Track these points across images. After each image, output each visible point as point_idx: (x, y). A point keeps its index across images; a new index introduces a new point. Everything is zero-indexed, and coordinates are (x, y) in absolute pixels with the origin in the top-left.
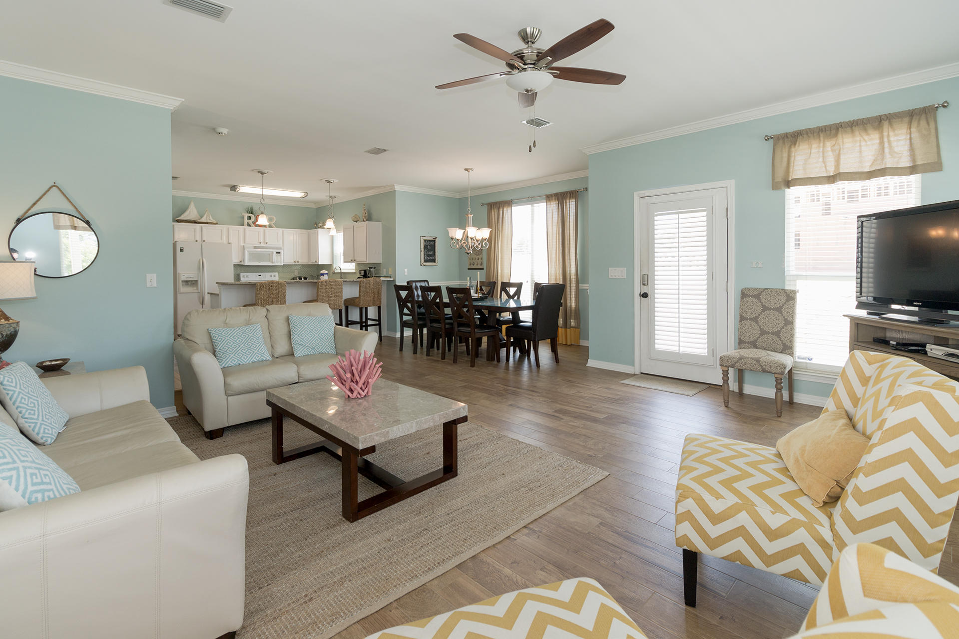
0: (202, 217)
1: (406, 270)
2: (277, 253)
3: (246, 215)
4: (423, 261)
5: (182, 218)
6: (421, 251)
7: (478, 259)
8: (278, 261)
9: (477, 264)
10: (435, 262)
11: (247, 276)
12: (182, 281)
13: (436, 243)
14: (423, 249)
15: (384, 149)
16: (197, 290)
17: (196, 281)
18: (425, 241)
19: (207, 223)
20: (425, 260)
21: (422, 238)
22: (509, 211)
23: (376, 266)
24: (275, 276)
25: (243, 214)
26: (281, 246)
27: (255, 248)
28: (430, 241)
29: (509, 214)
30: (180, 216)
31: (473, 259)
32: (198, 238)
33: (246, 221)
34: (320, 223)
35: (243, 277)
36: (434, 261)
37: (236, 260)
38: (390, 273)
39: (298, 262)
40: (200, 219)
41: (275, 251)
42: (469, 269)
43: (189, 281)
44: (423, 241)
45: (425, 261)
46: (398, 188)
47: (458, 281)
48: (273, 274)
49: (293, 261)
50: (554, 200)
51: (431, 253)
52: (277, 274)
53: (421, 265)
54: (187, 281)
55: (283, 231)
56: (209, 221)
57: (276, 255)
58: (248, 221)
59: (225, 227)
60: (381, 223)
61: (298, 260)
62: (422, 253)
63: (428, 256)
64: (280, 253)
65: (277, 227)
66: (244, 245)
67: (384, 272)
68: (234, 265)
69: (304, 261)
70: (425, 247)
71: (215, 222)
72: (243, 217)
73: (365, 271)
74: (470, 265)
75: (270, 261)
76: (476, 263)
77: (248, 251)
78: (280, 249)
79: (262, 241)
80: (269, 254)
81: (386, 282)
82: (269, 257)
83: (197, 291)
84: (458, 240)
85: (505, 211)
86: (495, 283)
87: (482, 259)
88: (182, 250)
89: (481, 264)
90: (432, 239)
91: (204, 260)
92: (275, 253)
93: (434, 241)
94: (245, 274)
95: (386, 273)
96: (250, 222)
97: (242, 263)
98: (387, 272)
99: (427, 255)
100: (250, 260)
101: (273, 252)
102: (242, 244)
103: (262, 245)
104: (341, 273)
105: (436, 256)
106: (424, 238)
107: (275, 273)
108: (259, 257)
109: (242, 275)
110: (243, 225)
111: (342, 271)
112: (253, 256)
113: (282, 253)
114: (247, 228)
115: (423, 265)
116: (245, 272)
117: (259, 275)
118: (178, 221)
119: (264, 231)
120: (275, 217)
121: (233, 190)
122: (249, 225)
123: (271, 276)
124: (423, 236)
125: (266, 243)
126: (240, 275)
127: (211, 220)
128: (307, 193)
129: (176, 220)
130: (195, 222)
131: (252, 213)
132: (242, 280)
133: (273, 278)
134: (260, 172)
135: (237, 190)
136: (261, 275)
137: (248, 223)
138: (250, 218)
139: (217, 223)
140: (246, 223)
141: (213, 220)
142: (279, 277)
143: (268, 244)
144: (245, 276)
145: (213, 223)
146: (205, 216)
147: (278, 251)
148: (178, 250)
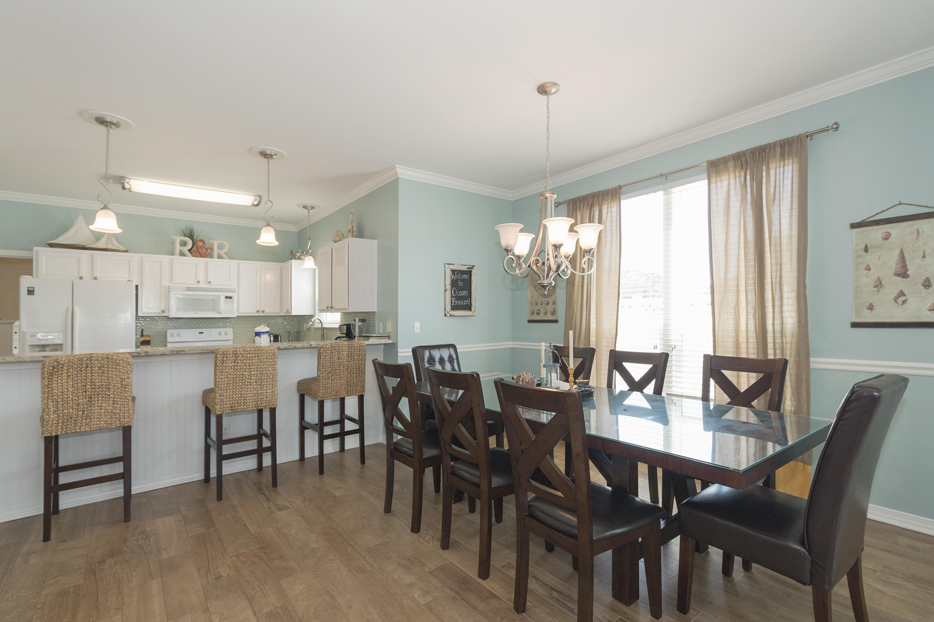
0: (98, 240)
1: (417, 325)
2: (227, 297)
3: (179, 239)
4: (449, 307)
5: (60, 240)
6: (446, 290)
7: (548, 304)
8: (226, 310)
9: (546, 313)
10: (470, 309)
11: (178, 335)
13: (473, 277)
14: (448, 287)
17: (61, 345)
18: (453, 271)
19: (105, 250)
20: (452, 306)
21: (447, 266)
22: (614, 209)
23: (366, 318)
24: (226, 334)
25: (173, 238)
26: (235, 287)
27: (189, 289)
28: (462, 272)
29: (614, 214)
30: (57, 237)
31: (537, 304)
32: (85, 273)
33: (178, 248)
34: (298, 252)
35: (172, 335)
36: (469, 307)
37: (155, 310)
38: (389, 329)
39: (263, 311)
40: (95, 243)
41: (222, 295)
42: (530, 321)
44: (449, 273)
45: (454, 308)
46: (403, 172)
47: (511, 343)
48: (223, 330)
49: (254, 311)
50: (731, 170)
51: (464, 293)
52: (229, 330)
53: (446, 315)
55: (239, 264)
56: (110, 247)
57: (225, 302)
58: (182, 248)
59: (137, 257)
60: (376, 241)
61: (263, 309)
62: (448, 293)
63: (459, 298)
64: (231, 298)
65: (230, 258)
66: (170, 285)
67: (379, 328)
69: (272, 310)
70: (454, 283)
71: (122, 248)
72: (173, 243)
73: (349, 327)
74: (533, 314)
75: (214, 311)
76: (542, 311)
77: (176, 295)
78: (233, 291)
79: (201, 278)
80: (214, 300)
81: (383, 346)
82: (213, 304)
84: (519, 257)
85: (604, 211)
86: (593, 351)
87: (554, 303)
88: (31, 292)
89: (554, 312)
90: (465, 268)
91: (77, 309)
92: (223, 298)
93: (469, 273)
94: (175, 332)
95: (383, 331)
96: (185, 249)
97: (166, 314)
98: (385, 329)
99: (456, 297)
100: (180, 309)
101: (219, 296)
102: (166, 283)
103: (203, 285)
104: (323, 329)
105: (473, 299)
106: (454, 268)
107: (226, 329)
108: (195, 303)
109: (169, 332)
110: (173, 254)
111: (324, 326)
112: (185, 302)
113: (235, 298)
114: (177, 258)
115: (449, 315)
116: (174, 328)
117: (200, 333)
118: (52, 245)
119: (207, 263)
120: (226, 244)
121: (124, 188)
122: (182, 254)
123: (220, 334)
124: (448, 264)
125: (209, 283)
126: (166, 332)
127: (115, 246)
128: (260, 197)
129: (48, 244)
130: (84, 248)
131: (191, 236)
132: (170, 341)
133: (224, 337)
134: (101, 121)
135: (127, 186)
136: (202, 333)
137: (180, 251)
138: (184, 244)
139: (127, 251)
140: (178, 251)
141: (118, 245)
142: (233, 335)
143: (212, 283)
144: (175, 335)
145: (117, 251)
146: (104, 239)
147: (230, 295)
148: (24, 291)
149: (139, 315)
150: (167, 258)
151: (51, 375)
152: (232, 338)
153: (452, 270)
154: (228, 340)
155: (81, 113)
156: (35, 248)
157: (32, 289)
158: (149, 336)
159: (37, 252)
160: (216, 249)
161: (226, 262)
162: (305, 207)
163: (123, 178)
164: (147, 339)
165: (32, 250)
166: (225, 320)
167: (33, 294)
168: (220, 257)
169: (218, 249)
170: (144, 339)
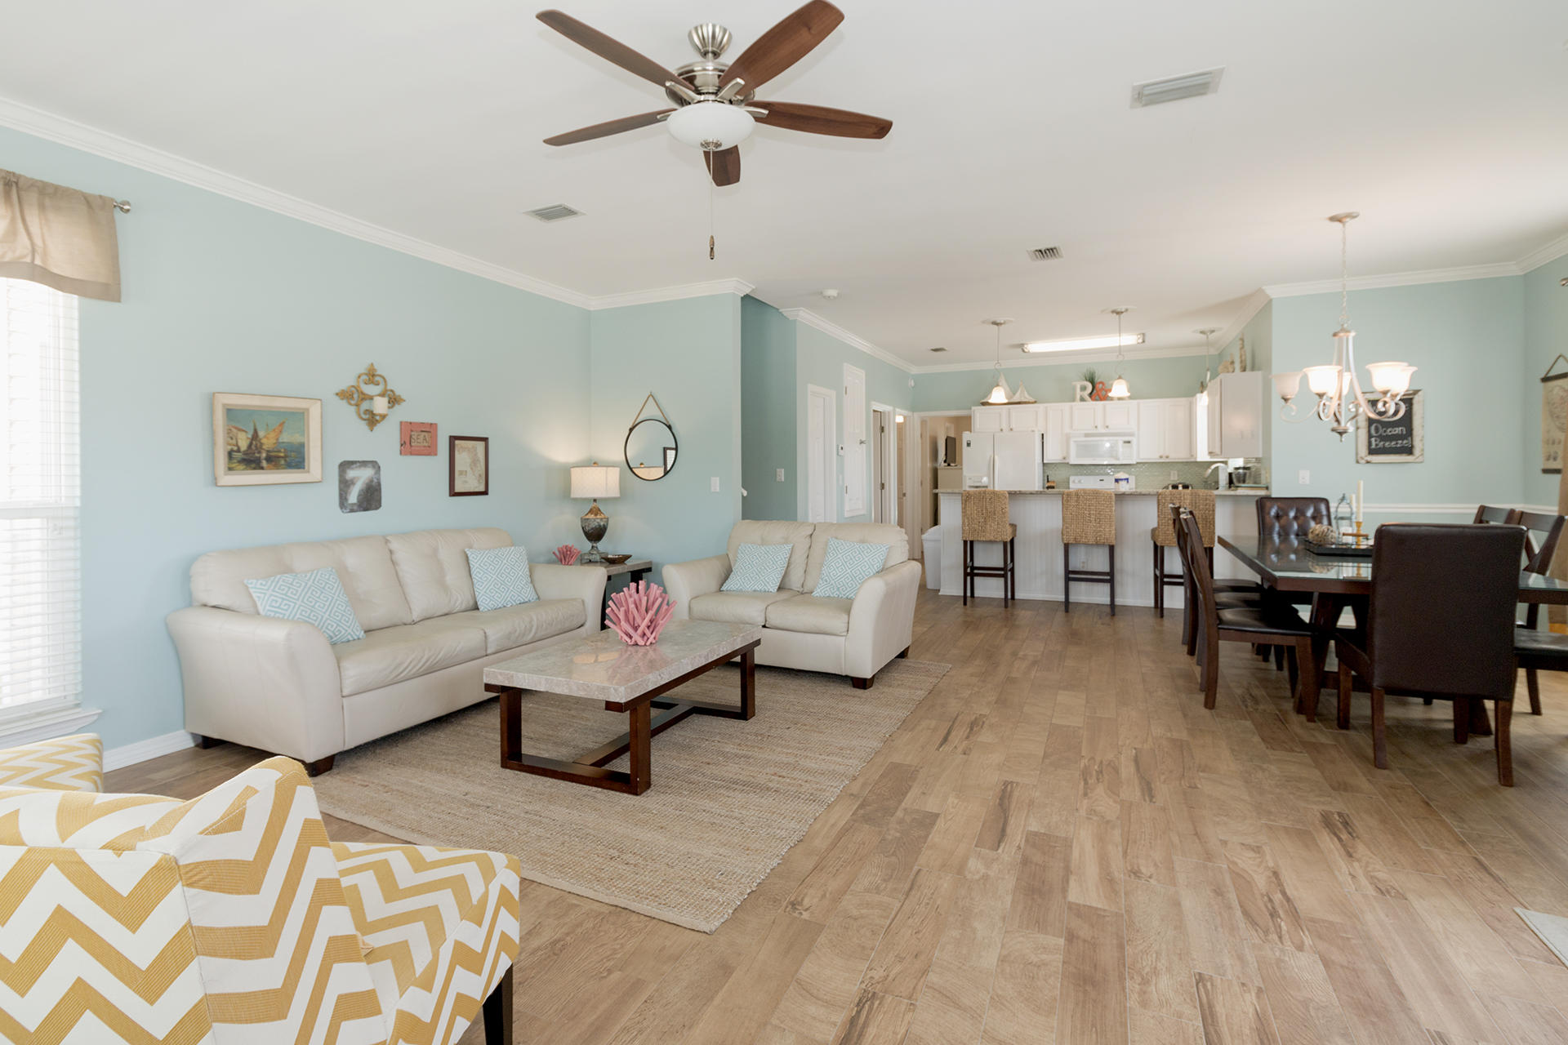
0: (1014, 395)
1: (1305, 473)
2: (1125, 442)
3: (1080, 384)
4: (1363, 450)
8: (1127, 456)
10: (1410, 453)
11: (1079, 481)
13: (1415, 406)
14: (1363, 426)
15: (1049, 247)
19: (1019, 403)
20: (1371, 449)
23: (1251, 466)
25: (1074, 383)
26: (1134, 430)
27: (1087, 435)
30: (986, 397)
31: (1554, 442)
32: (1004, 426)
33: (1078, 393)
35: (1074, 480)
36: (1407, 451)
37: (1056, 457)
39: (1167, 457)
40: (1013, 398)
41: (1120, 440)
42: (1546, 471)
45: (1372, 452)
49: (1157, 456)
51: (1398, 432)
53: (1358, 462)
55: (1138, 403)
56: (1023, 400)
57: (1124, 447)
58: (1082, 393)
60: (1260, 372)
61: (1167, 454)
62: (1363, 434)
63: (1385, 438)
64: (1129, 442)
66: (1070, 432)
67: (1264, 478)
69: (1180, 455)
72: (1074, 389)
74: (1548, 459)
75: (1111, 456)
77: (1075, 442)
78: (1132, 435)
79: (1099, 423)
80: (1112, 446)
82: (1111, 449)
88: (969, 445)
91: (996, 457)
92: (1122, 443)
94: (1077, 478)
97: (1068, 461)
99: (1379, 437)
100: (1081, 456)
101: (1118, 441)
102: (1067, 430)
103: (1101, 430)
105: (1416, 439)
109: (1072, 478)
110: (1072, 400)
112: (1084, 448)
113: (1135, 442)
114: (1078, 404)
115: (1363, 461)
116: (1077, 475)
117: (1100, 480)
118: (981, 404)
119: (1104, 406)
121: (1024, 351)
122: (1082, 399)
125: (1107, 427)
126: (1069, 479)
127: (1026, 400)
128: (1143, 335)
129: (979, 403)
131: (1092, 381)
134: (995, 323)
135: (1026, 350)
136: (1103, 480)
137: (1081, 396)
138: (1083, 388)
139: (1035, 402)
140: (1078, 397)
141: (1031, 398)
143: (1110, 427)
144: (1076, 481)
145: (1029, 403)
146: (1018, 395)
147: (1127, 439)
148: (965, 444)
149: (1045, 462)
150: (1066, 406)
151: (966, 501)
153: (1369, 401)
155: (984, 322)
156: (973, 408)
157: (970, 442)
158: (1054, 482)
159: (974, 410)
161: (1125, 403)
162: (1202, 332)
163: (1023, 345)
164: (1052, 484)
165: (971, 409)
166: (1128, 467)
170: (1049, 484)
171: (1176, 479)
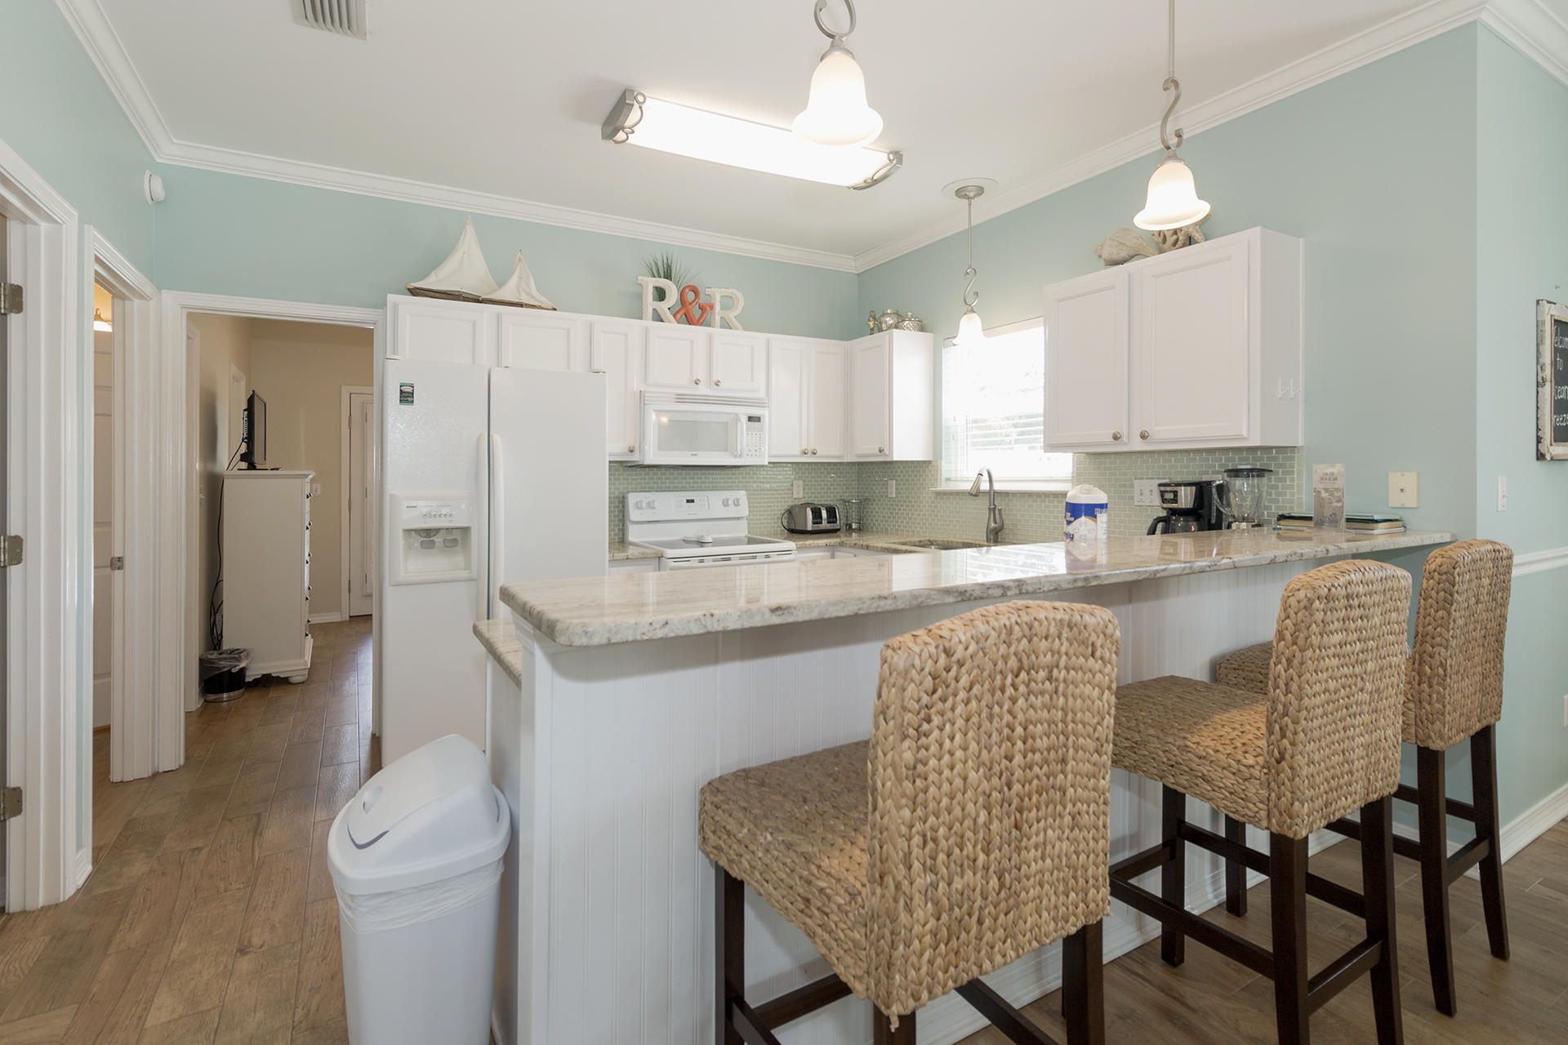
0: (501, 285)
1: (1503, 485)
2: (750, 419)
3: (651, 283)
4: (1545, 431)
5: (430, 283)
6: (1540, 384)
8: (749, 449)
11: (650, 506)
12: (408, 531)
14: (1548, 371)
16: (468, 567)
17: (464, 531)
18: (1556, 325)
19: (517, 306)
20: (1554, 430)
21: (1544, 308)
24: (736, 503)
25: (636, 278)
26: (762, 394)
27: (681, 399)
30: (426, 275)
33: (650, 304)
35: (638, 506)
37: (615, 447)
39: (813, 454)
40: (494, 290)
41: (744, 412)
43: (438, 530)
44: (1548, 329)
45: (1555, 434)
48: (731, 495)
49: (797, 452)
52: (742, 495)
53: (1540, 457)
54: (428, 532)
55: (768, 341)
56: (525, 300)
57: (748, 429)
58: (658, 304)
59: (578, 322)
61: (813, 446)
62: (1548, 389)
64: (758, 419)
65: (745, 329)
66: (644, 387)
68: (610, 462)
69: (830, 451)
70: (1556, 361)
71: (547, 302)
72: (639, 297)
73: (1202, 490)
75: (725, 449)
77: (656, 412)
78: (760, 405)
79: (701, 373)
80: (728, 423)
82: (723, 433)
83: (464, 574)
88: (406, 397)
91: (497, 439)
92: (744, 419)
94: (645, 497)
96: (663, 307)
97: (635, 458)
99: (1558, 404)
100: (662, 446)
101: (737, 415)
102: (636, 385)
103: (702, 390)
104: (994, 494)
106: (1557, 314)
107: (737, 493)
109: (633, 499)
110: (637, 317)
112: (682, 431)
113: (766, 420)
114: (652, 326)
115: (1553, 456)
116: (645, 489)
117: (688, 501)
118: (414, 292)
120: (740, 295)
122: (658, 318)
123: (725, 503)
124: (1549, 302)
125: (717, 385)
127: (533, 297)
128: (897, 156)
129: (409, 289)
130: (477, 300)
132: (635, 520)
133: (732, 511)
135: (633, 118)
136: (693, 501)
137: (655, 310)
138: (660, 294)
139: (555, 308)
140: (648, 312)
141: (543, 299)
142: (749, 507)
143: (722, 385)
144: (644, 505)
145: (540, 308)
146: (513, 281)
147: (755, 412)
148: (393, 396)
152: (747, 513)
153: (1554, 321)
154: (738, 519)
156: (391, 299)
157: (409, 389)
159: (395, 306)
160: (717, 308)
161: (739, 336)
162: (960, 192)
167: (413, 402)
168: (726, 325)
169: (721, 309)
171: (801, 496)
